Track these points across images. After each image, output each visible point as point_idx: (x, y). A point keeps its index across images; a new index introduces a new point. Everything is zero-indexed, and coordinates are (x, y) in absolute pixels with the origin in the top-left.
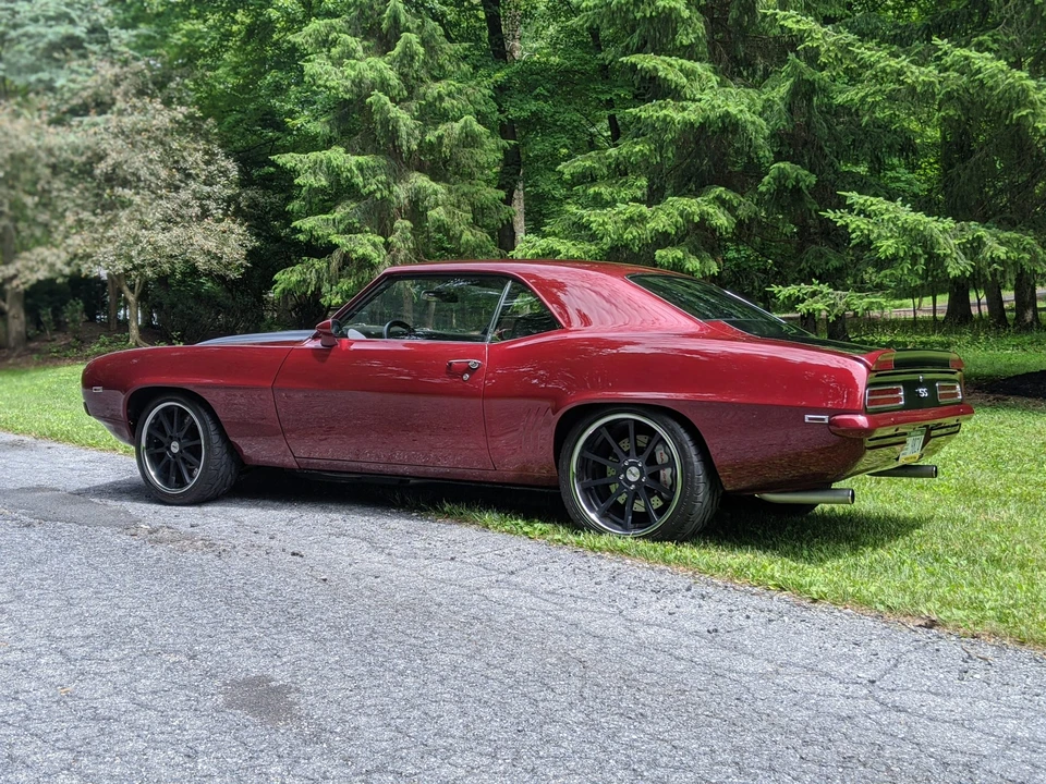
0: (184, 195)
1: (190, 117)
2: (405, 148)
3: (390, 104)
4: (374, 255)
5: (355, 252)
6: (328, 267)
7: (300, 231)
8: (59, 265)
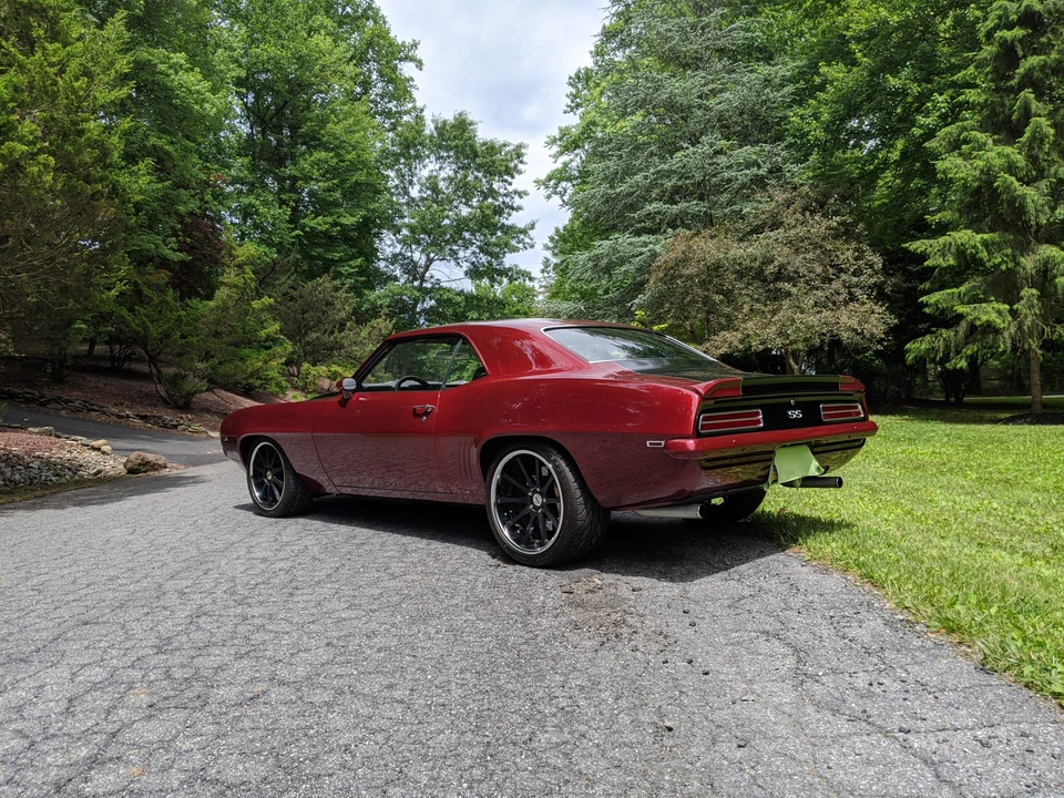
0: (836, 285)
1: (843, 223)
2: (1033, 223)
3: (1017, 184)
4: (998, 321)
5: (979, 319)
6: (956, 335)
7: (927, 305)
8: (736, 343)
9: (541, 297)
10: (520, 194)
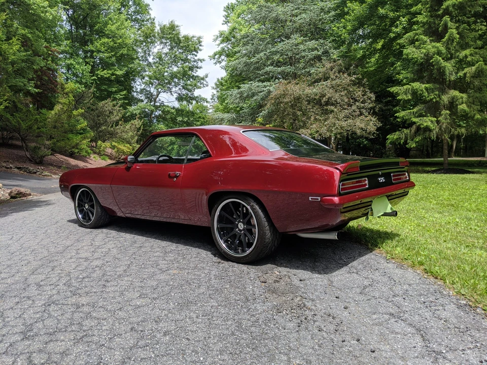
0: (354, 107)
1: (357, 78)
2: (448, 80)
3: (442, 61)
4: (431, 126)
5: (423, 125)
6: (410, 132)
7: (398, 118)
9: (210, 111)
10: (201, 61)
